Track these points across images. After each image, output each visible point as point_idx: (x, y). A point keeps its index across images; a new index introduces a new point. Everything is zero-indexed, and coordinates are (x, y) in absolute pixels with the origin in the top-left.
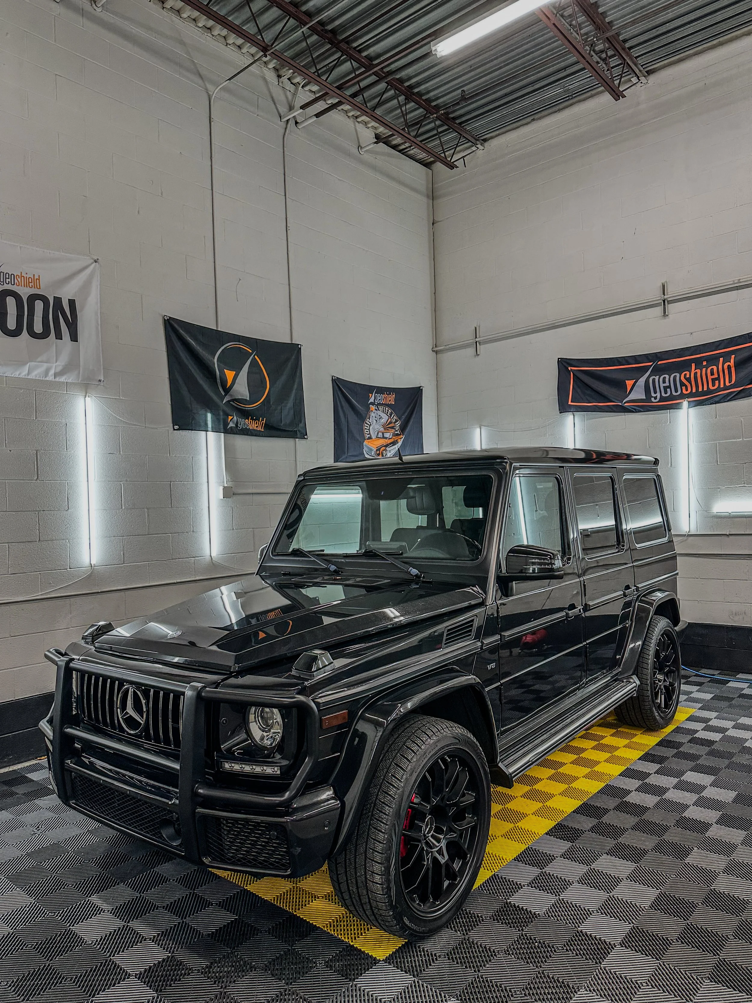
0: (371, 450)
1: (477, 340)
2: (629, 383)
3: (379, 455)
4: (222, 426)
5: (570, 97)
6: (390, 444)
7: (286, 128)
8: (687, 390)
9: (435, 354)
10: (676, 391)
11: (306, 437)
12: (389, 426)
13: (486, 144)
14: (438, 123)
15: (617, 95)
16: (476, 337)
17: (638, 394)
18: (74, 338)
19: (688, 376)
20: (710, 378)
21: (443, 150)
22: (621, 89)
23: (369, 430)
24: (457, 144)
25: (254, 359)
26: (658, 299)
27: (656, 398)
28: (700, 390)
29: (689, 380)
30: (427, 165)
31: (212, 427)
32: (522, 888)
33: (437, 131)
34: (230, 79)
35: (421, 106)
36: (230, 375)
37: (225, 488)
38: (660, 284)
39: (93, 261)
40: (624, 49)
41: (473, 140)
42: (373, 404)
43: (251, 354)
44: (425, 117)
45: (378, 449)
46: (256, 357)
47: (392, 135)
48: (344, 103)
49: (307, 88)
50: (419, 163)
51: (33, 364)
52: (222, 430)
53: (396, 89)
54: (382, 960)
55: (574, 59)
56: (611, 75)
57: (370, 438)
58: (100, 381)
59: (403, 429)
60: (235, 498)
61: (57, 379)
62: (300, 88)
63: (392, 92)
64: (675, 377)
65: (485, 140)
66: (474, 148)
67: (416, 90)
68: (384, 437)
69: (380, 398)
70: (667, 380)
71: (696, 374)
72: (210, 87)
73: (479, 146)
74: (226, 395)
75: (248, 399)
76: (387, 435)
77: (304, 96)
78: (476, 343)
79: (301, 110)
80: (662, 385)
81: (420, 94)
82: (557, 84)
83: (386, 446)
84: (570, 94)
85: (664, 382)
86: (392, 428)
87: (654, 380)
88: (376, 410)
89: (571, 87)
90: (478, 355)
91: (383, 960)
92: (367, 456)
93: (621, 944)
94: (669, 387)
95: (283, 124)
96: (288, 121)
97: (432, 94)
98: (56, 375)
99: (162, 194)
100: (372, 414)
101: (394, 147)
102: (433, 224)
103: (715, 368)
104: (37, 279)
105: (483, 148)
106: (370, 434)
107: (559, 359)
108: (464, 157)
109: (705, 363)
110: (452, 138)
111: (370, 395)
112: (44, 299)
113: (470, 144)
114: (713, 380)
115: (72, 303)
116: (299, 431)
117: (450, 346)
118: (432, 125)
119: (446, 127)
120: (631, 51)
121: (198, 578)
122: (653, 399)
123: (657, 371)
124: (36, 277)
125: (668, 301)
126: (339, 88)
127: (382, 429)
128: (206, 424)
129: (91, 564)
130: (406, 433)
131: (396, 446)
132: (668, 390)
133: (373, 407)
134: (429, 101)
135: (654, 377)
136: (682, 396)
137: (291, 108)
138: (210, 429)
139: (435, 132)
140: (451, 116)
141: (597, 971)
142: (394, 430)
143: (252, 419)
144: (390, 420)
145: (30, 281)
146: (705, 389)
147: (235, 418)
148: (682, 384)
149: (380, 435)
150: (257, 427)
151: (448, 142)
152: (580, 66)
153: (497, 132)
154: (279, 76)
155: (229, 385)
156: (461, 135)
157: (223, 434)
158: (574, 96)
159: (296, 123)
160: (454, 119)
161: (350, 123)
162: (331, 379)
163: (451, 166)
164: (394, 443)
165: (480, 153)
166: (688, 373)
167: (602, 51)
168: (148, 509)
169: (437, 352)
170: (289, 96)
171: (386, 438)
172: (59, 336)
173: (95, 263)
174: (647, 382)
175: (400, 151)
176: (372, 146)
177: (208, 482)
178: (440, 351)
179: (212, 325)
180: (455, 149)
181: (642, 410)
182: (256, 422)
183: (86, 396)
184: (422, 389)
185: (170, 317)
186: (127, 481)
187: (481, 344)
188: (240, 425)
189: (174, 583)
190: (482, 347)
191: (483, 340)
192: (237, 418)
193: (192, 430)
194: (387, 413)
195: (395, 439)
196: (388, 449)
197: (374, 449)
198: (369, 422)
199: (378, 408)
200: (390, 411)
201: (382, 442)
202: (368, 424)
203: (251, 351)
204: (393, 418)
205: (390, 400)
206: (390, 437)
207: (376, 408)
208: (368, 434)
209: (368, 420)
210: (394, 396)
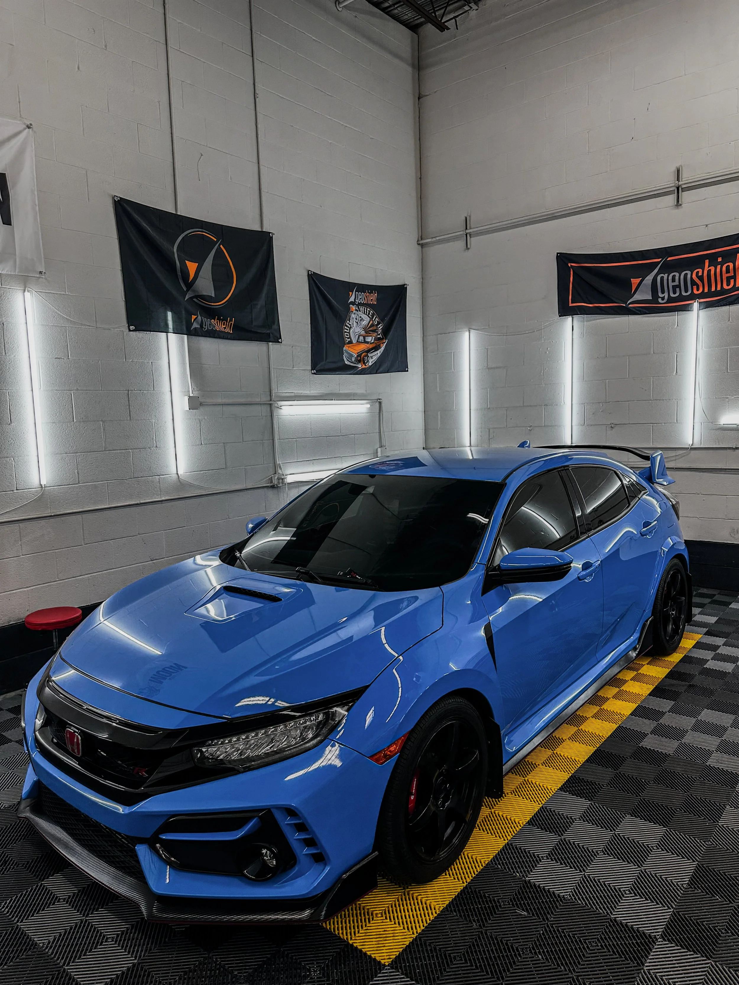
0: (351, 356)
1: (467, 231)
2: (635, 281)
3: (359, 361)
4: (184, 328)
6: (372, 349)
8: (698, 290)
9: (420, 247)
10: (686, 291)
11: (280, 340)
12: (371, 329)
13: (481, 4)
16: (466, 229)
17: (645, 294)
18: (7, 221)
19: (700, 274)
20: (725, 276)
21: (434, 8)
23: (349, 333)
24: (448, 3)
25: (219, 251)
26: (671, 185)
27: (663, 299)
28: (713, 289)
29: (701, 278)
30: (413, 28)
31: (173, 328)
32: (540, 861)
36: (192, 267)
37: (190, 398)
38: (673, 169)
39: (25, 126)
42: (353, 303)
43: (217, 242)
45: (359, 355)
46: (221, 246)
50: (404, 25)
52: (185, 331)
57: (351, 342)
58: (41, 272)
59: (386, 332)
60: (202, 409)
64: (686, 274)
66: (466, 8)
68: (365, 342)
69: (361, 297)
70: (677, 278)
71: (709, 271)
73: (472, 5)
74: (188, 290)
75: (213, 295)
76: (369, 339)
78: (466, 235)
80: (671, 284)
83: (368, 351)
85: (674, 280)
86: (374, 331)
87: (662, 279)
88: (356, 310)
90: (468, 249)
91: (388, 965)
92: (347, 362)
94: (679, 286)
99: (106, 46)
100: (353, 316)
101: (377, 5)
102: (419, 98)
103: (731, 265)
105: (476, 7)
106: (350, 338)
107: (558, 253)
108: (455, 17)
109: (720, 260)
111: (351, 293)
113: (462, 3)
114: (728, 279)
116: (272, 334)
117: (438, 238)
121: (163, 498)
122: (660, 300)
123: (667, 268)
125: (682, 188)
127: (363, 333)
128: (167, 325)
129: (41, 485)
130: (389, 337)
131: (378, 352)
132: (678, 290)
133: (353, 308)
135: (662, 275)
136: (693, 297)
138: (171, 330)
141: (640, 975)
142: (376, 334)
143: (219, 319)
144: (371, 322)
146: (719, 288)
147: (199, 317)
148: (693, 283)
149: (361, 339)
150: (224, 328)
155: (191, 278)
157: (186, 336)
162: (306, 274)
163: (442, 27)
164: (376, 348)
165: (473, 13)
166: (700, 270)
168: (103, 422)
169: (422, 246)
171: (368, 343)
173: (27, 130)
174: (655, 279)
175: (383, 10)
177: (171, 391)
178: (427, 244)
179: (170, 209)
180: (446, 7)
181: (648, 312)
182: (224, 323)
183: (24, 291)
184: (406, 287)
185: (121, 198)
186: (77, 390)
187: (472, 236)
188: (205, 326)
189: (138, 504)
190: (472, 239)
191: (473, 232)
192: (201, 318)
193: (150, 331)
194: (369, 314)
195: (378, 344)
196: (370, 355)
197: (354, 354)
198: (350, 325)
199: (359, 308)
200: (371, 312)
201: (363, 347)
202: (348, 327)
203: (216, 240)
204: (375, 320)
205: (372, 300)
206: (372, 341)
207: (357, 308)
208: (348, 338)
209: (348, 322)
210: (376, 295)
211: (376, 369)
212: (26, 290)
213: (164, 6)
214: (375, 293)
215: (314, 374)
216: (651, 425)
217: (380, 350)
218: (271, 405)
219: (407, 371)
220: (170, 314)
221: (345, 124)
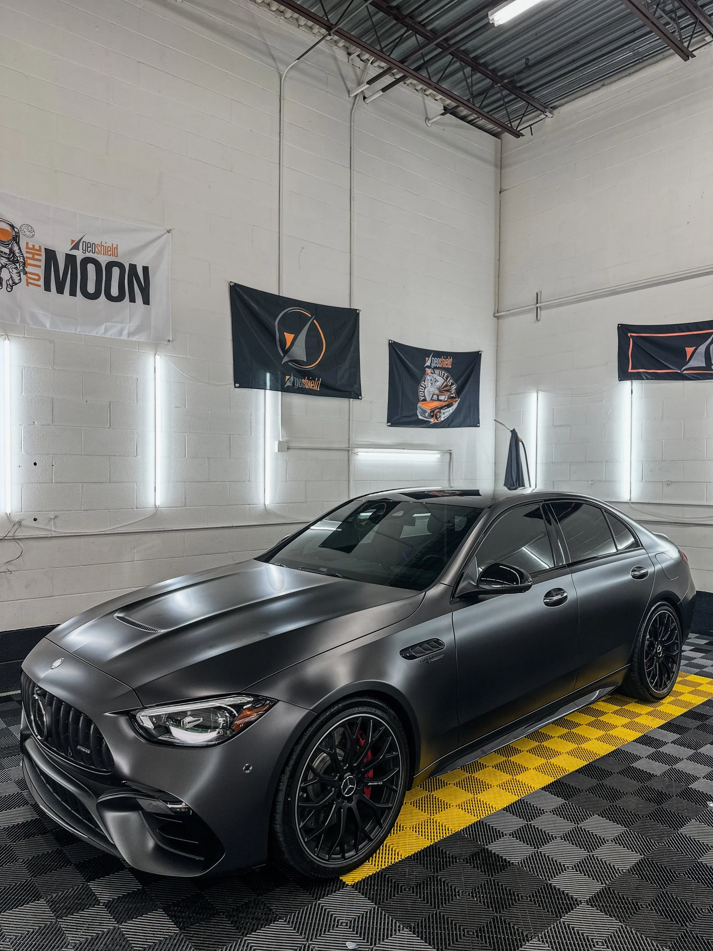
0: (425, 412)
1: (538, 305)
2: (689, 350)
3: (432, 416)
4: (280, 386)
5: (641, 61)
6: (445, 406)
7: (354, 104)
9: (496, 319)
11: (360, 397)
12: (444, 389)
13: (555, 112)
14: (505, 92)
15: (686, 55)
16: (537, 303)
17: (698, 361)
18: (146, 301)
21: (510, 120)
22: (691, 49)
23: (424, 392)
24: (524, 114)
25: (313, 323)
30: (496, 135)
31: (270, 386)
32: (503, 836)
33: (504, 101)
34: (298, 59)
35: (487, 76)
36: (289, 337)
37: (280, 443)
39: (166, 231)
40: (696, 7)
41: (541, 108)
42: (429, 367)
43: (310, 318)
44: (492, 87)
45: (432, 411)
46: (315, 321)
47: (458, 107)
48: (408, 77)
49: (376, 64)
50: (488, 133)
51: (109, 324)
52: (280, 389)
53: (462, 60)
54: (350, 884)
55: (640, 22)
56: (681, 36)
57: (425, 400)
58: (169, 341)
59: (459, 392)
60: (291, 452)
61: (130, 339)
62: (369, 64)
63: (458, 64)
65: (554, 108)
66: (543, 116)
67: (482, 61)
68: (438, 400)
69: (437, 362)
72: (281, 67)
73: (547, 114)
74: (284, 356)
75: (305, 360)
76: (442, 398)
77: (373, 71)
78: (537, 309)
79: (368, 86)
81: (485, 65)
82: (626, 47)
83: (441, 408)
84: (640, 57)
86: (448, 391)
88: (431, 373)
89: (640, 50)
90: (539, 320)
92: (420, 417)
93: (587, 902)
95: (351, 100)
96: (356, 96)
97: (497, 64)
98: (129, 334)
99: (231, 169)
100: (428, 377)
101: (463, 118)
102: (500, 192)
104: (115, 248)
105: (551, 115)
106: (424, 396)
107: (619, 325)
108: (530, 125)
110: (521, 107)
111: (427, 359)
112: (120, 266)
113: (539, 112)
115: (146, 269)
116: (353, 391)
117: (511, 311)
118: (499, 95)
119: (513, 96)
120: (704, 9)
121: (252, 524)
124: (115, 246)
126: (403, 61)
127: (437, 392)
128: (265, 383)
129: (155, 505)
130: (461, 397)
131: (450, 409)
133: (429, 371)
134: (494, 71)
137: (359, 84)
138: (268, 387)
139: (501, 102)
140: (519, 85)
142: (449, 393)
143: (308, 379)
144: (445, 383)
145: (109, 250)
147: (292, 378)
149: (435, 397)
150: (313, 386)
151: (516, 110)
152: (648, 29)
153: (566, 99)
154: (349, 54)
155: (287, 347)
156: (529, 103)
157: (280, 393)
158: (645, 59)
159: (365, 98)
160: (521, 88)
161: (419, 96)
162: (387, 343)
163: (518, 135)
164: (449, 406)
165: (548, 120)
167: (672, 11)
168: (209, 458)
169: (498, 318)
170: (359, 72)
171: (441, 401)
172: (132, 300)
173: (167, 234)
174: (708, 349)
175: (469, 122)
176: (439, 117)
177: (265, 437)
178: (502, 316)
179: (274, 291)
180: (522, 118)
181: (702, 378)
182: (313, 382)
183: (155, 355)
184: (481, 354)
185: (235, 283)
186: (190, 432)
187: (542, 309)
188: (297, 384)
189: (230, 527)
190: (543, 312)
191: (544, 305)
192: (294, 379)
193: (252, 388)
194: (443, 376)
195: (451, 402)
196: (442, 411)
197: (428, 410)
198: (425, 385)
199: (434, 371)
200: (446, 374)
201: (436, 404)
202: (423, 387)
203: (310, 316)
204: (449, 381)
205: (447, 364)
206: (446, 400)
207: (432, 371)
208: (423, 396)
209: (423, 382)
210: (451, 360)
211: (448, 423)
212: (157, 354)
213: (280, 135)
214: (450, 359)
215: (389, 426)
216: (705, 483)
217: (452, 407)
218: (348, 451)
219: (479, 426)
220: (268, 375)
221: (429, 218)
